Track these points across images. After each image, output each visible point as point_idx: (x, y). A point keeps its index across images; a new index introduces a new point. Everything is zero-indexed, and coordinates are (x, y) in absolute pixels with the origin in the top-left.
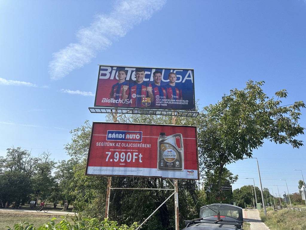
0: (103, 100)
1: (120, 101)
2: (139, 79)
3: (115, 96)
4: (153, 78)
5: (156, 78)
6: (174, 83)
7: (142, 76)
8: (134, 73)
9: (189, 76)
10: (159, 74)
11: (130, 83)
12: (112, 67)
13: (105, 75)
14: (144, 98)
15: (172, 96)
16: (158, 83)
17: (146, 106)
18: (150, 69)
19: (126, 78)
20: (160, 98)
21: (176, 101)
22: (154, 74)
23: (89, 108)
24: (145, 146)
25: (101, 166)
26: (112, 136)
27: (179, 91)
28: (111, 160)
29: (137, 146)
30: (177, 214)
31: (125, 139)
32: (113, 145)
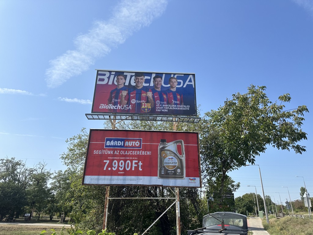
0: (100, 106)
1: (119, 107)
2: (139, 84)
3: (113, 102)
4: (153, 83)
5: (156, 83)
6: (174, 88)
7: (141, 81)
8: (133, 78)
9: (190, 81)
10: (159, 79)
11: (129, 88)
12: (110, 72)
13: (103, 80)
14: (143, 104)
15: (172, 101)
16: (158, 88)
17: (146, 112)
18: (150, 74)
19: (124, 83)
20: (161, 104)
21: (177, 106)
22: (154, 78)
23: (86, 115)
24: (145, 153)
25: (99, 175)
26: (110, 143)
27: (180, 97)
28: (109, 169)
29: (137, 153)
30: (179, 224)
31: (124, 146)
32: (112, 152)
